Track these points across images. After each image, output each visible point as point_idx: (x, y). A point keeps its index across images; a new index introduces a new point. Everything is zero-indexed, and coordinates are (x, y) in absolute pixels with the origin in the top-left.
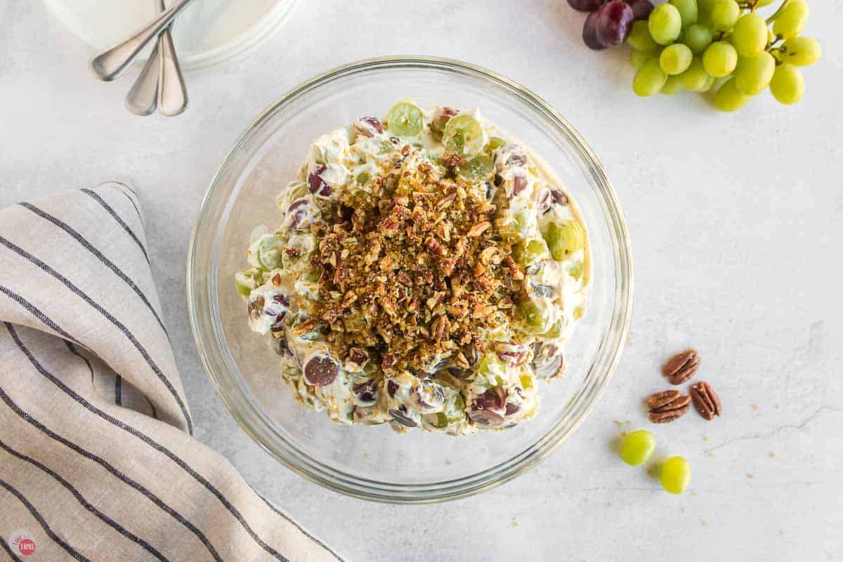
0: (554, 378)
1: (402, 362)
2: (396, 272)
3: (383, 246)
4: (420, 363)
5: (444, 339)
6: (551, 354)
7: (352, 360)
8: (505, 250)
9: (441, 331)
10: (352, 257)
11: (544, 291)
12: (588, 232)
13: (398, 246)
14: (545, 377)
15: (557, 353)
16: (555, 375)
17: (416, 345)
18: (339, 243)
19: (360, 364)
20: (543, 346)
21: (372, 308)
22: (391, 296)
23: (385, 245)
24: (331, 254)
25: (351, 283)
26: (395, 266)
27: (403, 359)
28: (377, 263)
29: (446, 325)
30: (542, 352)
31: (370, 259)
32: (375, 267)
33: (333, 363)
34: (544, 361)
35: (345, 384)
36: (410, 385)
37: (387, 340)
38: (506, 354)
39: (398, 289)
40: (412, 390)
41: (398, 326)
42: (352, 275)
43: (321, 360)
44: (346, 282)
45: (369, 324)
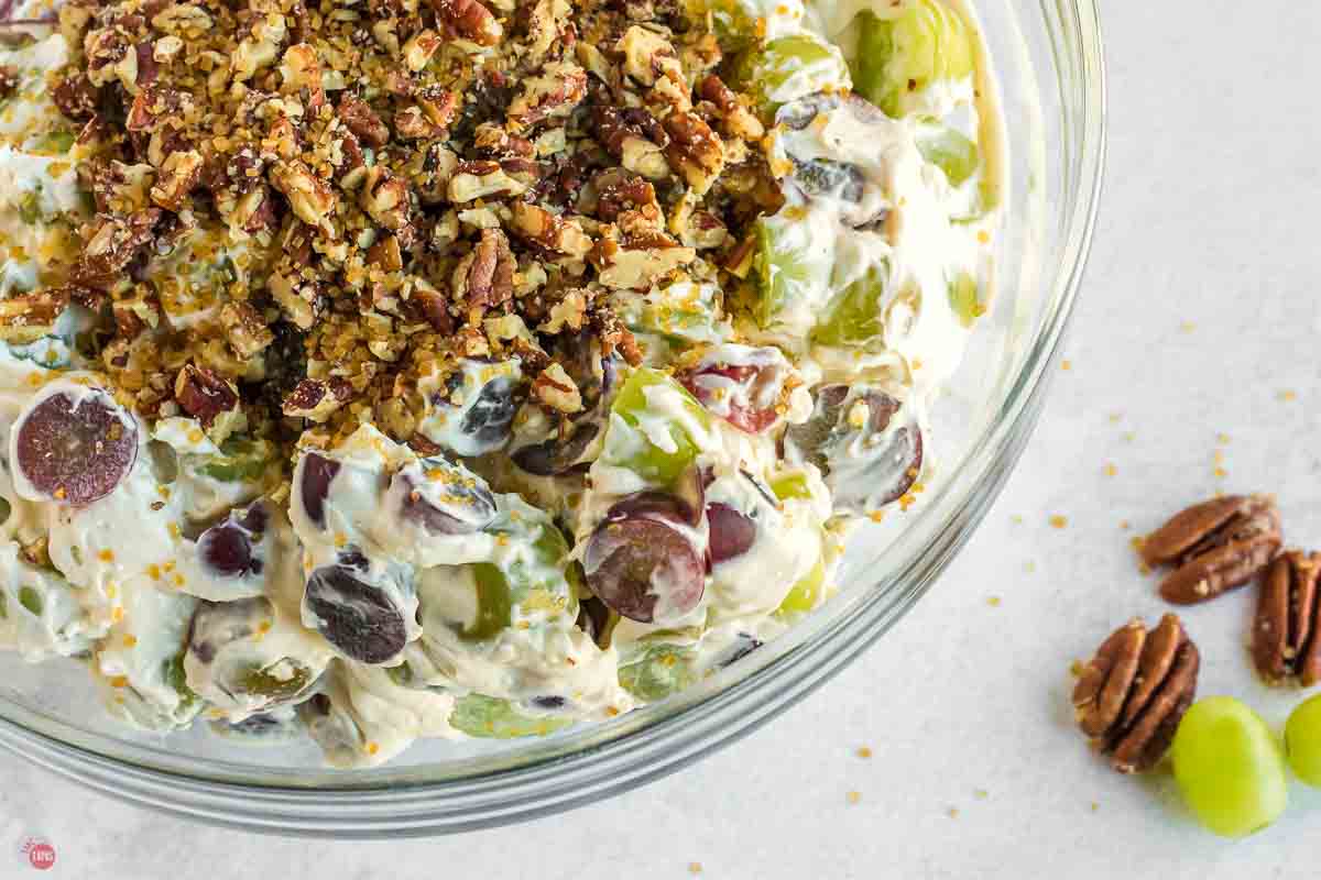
0: (896, 505)
1: (355, 407)
2: (335, 97)
3: (292, 23)
4: (414, 407)
5: (494, 310)
6: (879, 424)
7: (183, 412)
8: (699, 54)
9: (485, 280)
10: (190, 61)
11: (832, 178)
12: (982, 36)
13: (341, 22)
14: (863, 502)
15: (898, 420)
16: (899, 493)
17: (402, 345)
18: (149, 26)
19: (207, 422)
20: (850, 395)
21: (255, 200)
22: (314, 161)
23: (298, 20)
24: (123, 54)
25: (184, 130)
26: (332, 80)
27: (355, 396)
28: (271, 67)
29: (500, 261)
30: (846, 417)
31: (248, 58)
32: (265, 79)
33: (116, 420)
34: (855, 448)
35: (157, 506)
36: (375, 462)
37: (302, 318)
38: (712, 370)
39: (339, 142)
40: (385, 480)
41: (339, 276)
42: (188, 106)
43: (76, 405)
44: (168, 128)
45: (243, 278)
